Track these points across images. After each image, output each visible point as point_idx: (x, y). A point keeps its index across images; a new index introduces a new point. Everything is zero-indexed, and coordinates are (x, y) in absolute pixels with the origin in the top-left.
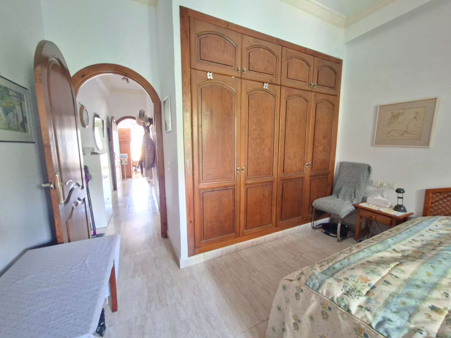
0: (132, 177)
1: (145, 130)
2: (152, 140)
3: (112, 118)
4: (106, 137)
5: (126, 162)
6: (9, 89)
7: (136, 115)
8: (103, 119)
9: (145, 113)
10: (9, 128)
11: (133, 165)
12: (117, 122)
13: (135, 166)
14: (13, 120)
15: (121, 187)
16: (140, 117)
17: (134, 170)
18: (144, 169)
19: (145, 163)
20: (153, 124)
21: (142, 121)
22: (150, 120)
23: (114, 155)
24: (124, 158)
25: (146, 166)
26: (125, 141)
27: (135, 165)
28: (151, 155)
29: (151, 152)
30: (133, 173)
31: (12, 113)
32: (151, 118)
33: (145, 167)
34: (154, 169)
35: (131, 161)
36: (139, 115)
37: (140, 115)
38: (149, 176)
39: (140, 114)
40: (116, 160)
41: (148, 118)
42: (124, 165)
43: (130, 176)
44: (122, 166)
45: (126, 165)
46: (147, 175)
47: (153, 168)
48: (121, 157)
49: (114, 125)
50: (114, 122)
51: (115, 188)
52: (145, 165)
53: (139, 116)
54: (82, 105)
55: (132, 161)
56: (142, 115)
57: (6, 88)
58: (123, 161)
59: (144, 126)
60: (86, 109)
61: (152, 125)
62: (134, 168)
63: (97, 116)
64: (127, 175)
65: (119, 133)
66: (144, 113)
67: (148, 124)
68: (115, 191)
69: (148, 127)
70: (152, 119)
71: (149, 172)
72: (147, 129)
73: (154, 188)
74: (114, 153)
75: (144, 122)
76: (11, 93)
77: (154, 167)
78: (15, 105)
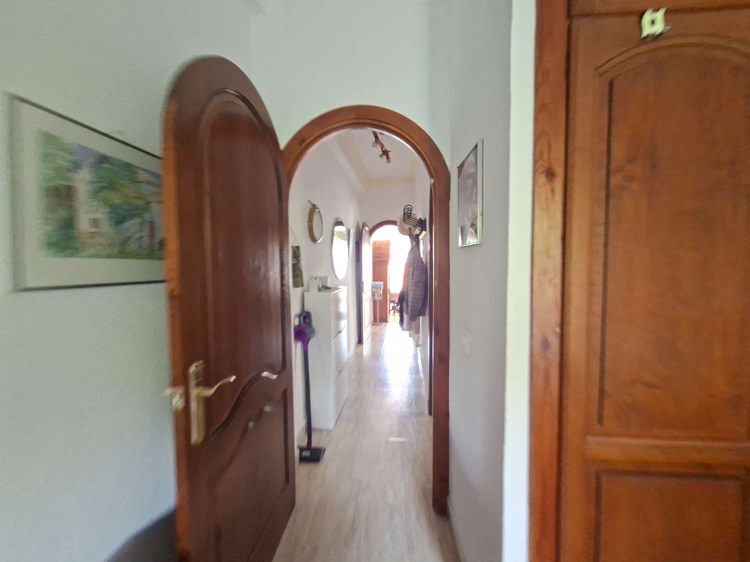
0: (388, 320)
1: (412, 242)
2: (423, 262)
3: (364, 225)
4: (353, 256)
5: (380, 296)
6: (138, 168)
7: (398, 215)
8: (350, 228)
9: (413, 210)
10: (123, 254)
11: (391, 300)
12: (371, 232)
13: (393, 302)
14: (138, 236)
15: (370, 339)
16: (404, 220)
17: (391, 308)
18: (405, 316)
19: (407, 306)
20: (426, 230)
21: (407, 227)
22: (422, 224)
23: (362, 286)
24: (377, 288)
25: (409, 311)
26: (382, 261)
27: (393, 299)
28: (419, 291)
29: (418, 286)
30: (389, 313)
31: (137, 220)
32: (423, 219)
33: (407, 313)
34: (423, 321)
35: (388, 293)
36: (402, 216)
37: (404, 217)
38: (414, 330)
39: (404, 214)
40: (365, 293)
41: (418, 219)
42: (376, 301)
43: (384, 320)
44: (375, 302)
45: (380, 301)
46: (409, 329)
47: (421, 317)
48: (373, 287)
49: (365, 235)
50: (366, 230)
51: (360, 341)
52: (407, 308)
53: (402, 218)
54: (314, 205)
55: (390, 294)
56: (408, 215)
57: (128, 166)
58: (376, 294)
59: (411, 235)
60: (319, 212)
61: (424, 233)
62: (392, 305)
63: (339, 223)
64: (380, 318)
65: (373, 249)
66: (411, 210)
67: (417, 231)
68: (360, 345)
69: (418, 236)
70: (425, 219)
71: (413, 324)
72: (415, 239)
73: (420, 350)
74: (363, 282)
75: (411, 227)
76: (142, 176)
77: (424, 315)
78: (148, 203)
